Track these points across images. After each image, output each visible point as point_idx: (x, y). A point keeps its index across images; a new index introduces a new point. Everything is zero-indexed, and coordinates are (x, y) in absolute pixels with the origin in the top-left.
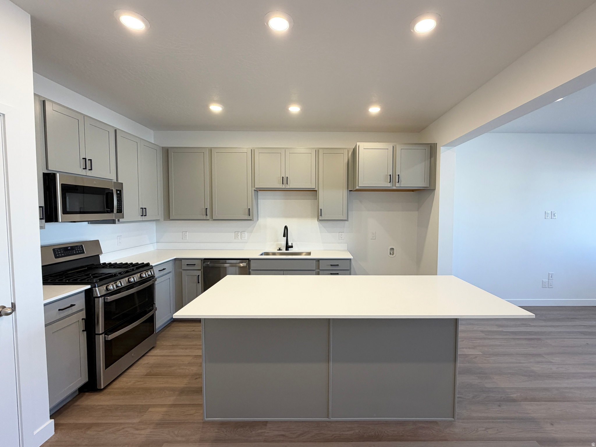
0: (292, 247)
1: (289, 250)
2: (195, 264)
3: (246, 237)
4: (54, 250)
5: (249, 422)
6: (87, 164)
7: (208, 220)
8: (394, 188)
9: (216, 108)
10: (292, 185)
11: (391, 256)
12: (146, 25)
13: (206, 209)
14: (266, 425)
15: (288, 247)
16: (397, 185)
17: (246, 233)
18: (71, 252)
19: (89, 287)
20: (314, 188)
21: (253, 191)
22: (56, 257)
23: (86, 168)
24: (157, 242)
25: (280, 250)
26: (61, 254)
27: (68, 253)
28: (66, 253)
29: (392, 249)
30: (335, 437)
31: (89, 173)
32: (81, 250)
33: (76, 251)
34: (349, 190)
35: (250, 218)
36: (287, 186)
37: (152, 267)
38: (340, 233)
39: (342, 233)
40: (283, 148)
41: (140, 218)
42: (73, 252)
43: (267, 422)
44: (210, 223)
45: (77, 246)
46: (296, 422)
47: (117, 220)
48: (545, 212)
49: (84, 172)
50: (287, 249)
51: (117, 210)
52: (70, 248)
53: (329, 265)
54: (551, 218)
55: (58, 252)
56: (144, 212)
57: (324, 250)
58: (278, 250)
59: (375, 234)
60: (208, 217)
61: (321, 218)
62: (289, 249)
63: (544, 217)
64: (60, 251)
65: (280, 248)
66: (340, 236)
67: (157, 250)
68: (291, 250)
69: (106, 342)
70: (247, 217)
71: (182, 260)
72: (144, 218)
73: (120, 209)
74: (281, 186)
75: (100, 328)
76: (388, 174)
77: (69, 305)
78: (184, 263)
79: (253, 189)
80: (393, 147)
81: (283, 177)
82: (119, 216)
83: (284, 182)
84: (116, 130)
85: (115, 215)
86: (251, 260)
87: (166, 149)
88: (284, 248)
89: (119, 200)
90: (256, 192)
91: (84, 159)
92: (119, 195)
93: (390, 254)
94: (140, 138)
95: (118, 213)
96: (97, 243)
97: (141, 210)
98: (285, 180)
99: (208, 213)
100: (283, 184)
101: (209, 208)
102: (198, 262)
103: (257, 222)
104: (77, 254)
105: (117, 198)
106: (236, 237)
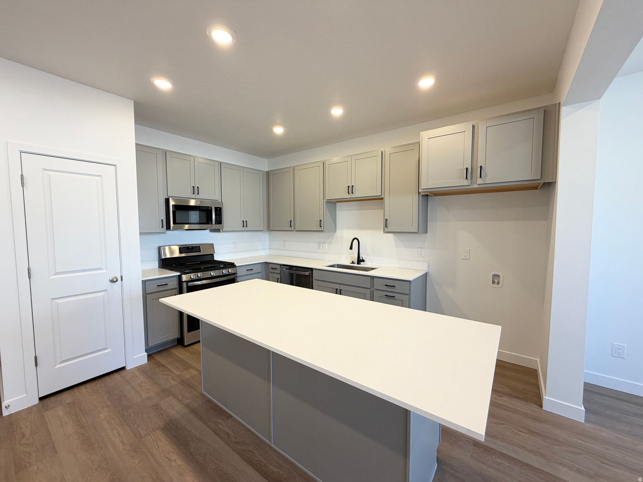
0: (363, 261)
1: (360, 264)
2: (276, 269)
3: (327, 248)
5: (223, 409)
6: (195, 190)
7: (292, 231)
8: (475, 186)
9: (278, 130)
10: (358, 194)
11: (496, 285)
12: (172, 84)
13: (291, 221)
14: (228, 418)
15: (360, 261)
16: (479, 181)
17: (326, 245)
18: (192, 251)
19: (179, 274)
20: (380, 196)
21: (325, 203)
23: (194, 193)
24: (269, 249)
25: (353, 263)
26: (184, 251)
27: (189, 251)
28: (188, 251)
29: (496, 276)
30: (259, 464)
31: (197, 197)
32: (198, 250)
33: (195, 250)
34: (422, 195)
35: (322, 229)
36: (353, 196)
37: (235, 266)
38: (419, 249)
39: (422, 249)
40: (349, 156)
41: (242, 229)
42: (193, 250)
43: (231, 416)
44: (294, 233)
45: (196, 247)
46: (249, 430)
47: (221, 230)
49: (193, 196)
50: (358, 264)
51: (215, 222)
52: (191, 248)
53: (383, 285)
55: (182, 250)
56: (245, 224)
57: (400, 268)
58: (351, 263)
59: (468, 252)
60: (292, 228)
61: (386, 230)
62: (361, 262)
64: (184, 249)
65: (353, 261)
66: (419, 252)
67: (268, 254)
68: (362, 265)
70: (319, 229)
71: (269, 264)
72: (245, 228)
73: (220, 221)
74: (347, 196)
76: (465, 168)
77: (165, 284)
78: (271, 266)
79: (325, 201)
80: (473, 126)
81: (349, 186)
82: (218, 226)
83: (350, 191)
84: (221, 164)
85: (214, 226)
86: (314, 270)
87: (268, 173)
88: (356, 261)
89: (219, 215)
90: (332, 204)
91: (193, 187)
92: (219, 211)
93: (493, 282)
94: (243, 167)
95: (218, 224)
96: (212, 245)
97: (242, 222)
98: (351, 189)
99: (292, 225)
100: (349, 193)
101: (293, 220)
102: (278, 267)
103: (336, 234)
104: (195, 252)
105: (215, 213)
106: (319, 247)
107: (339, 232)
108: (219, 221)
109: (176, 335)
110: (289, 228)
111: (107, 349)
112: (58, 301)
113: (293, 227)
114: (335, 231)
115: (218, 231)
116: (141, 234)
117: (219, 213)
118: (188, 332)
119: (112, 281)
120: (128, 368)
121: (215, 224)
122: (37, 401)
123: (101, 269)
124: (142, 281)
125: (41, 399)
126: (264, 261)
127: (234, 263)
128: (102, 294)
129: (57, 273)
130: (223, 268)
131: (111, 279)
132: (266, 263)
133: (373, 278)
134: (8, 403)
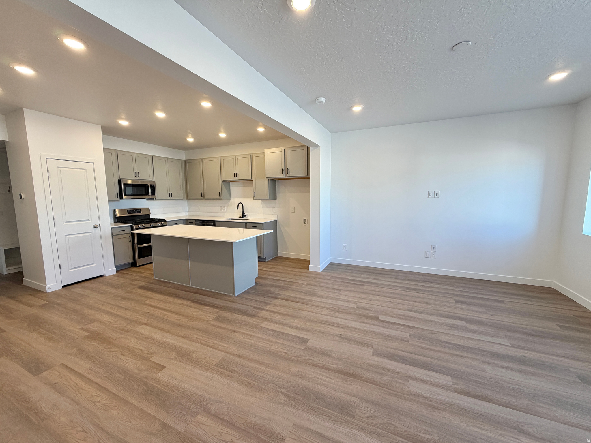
0: (246, 216)
2: (193, 223)
3: (225, 209)
4: (127, 210)
6: (137, 174)
7: (203, 199)
8: (286, 177)
10: (240, 177)
11: (305, 224)
12: (129, 123)
15: (244, 216)
16: (288, 175)
17: (225, 207)
18: (135, 212)
19: (131, 225)
20: (251, 179)
22: (128, 213)
23: (136, 176)
24: (188, 212)
25: (240, 217)
26: (131, 212)
28: (133, 212)
29: (305, 220)
31: (138, 178)
32: (139, 212)
34: (270, 180)
35: (221, 198)
36: (237, 179)
37: (166, 221)
38: (273, 208)
39: (275, 208)
40: (234, 156)
41: (169, 198)
44: (204, 201)
45: (138, 210)
47: (154, 199)
48: (428, 192)
49: (136, 178)
50: (243, 218)
51: (151, 194)
52: (135, 210)
53: (251, 226)
54: (434, 197)
55: (129, 211)
56: (170, 195)
61: (255, 198)
63: (427, 196)
66: (273, 210)
67: (188, 215)
68: (245, 218)
69: (138, 248)
70: (219, 197)
71: (188, 220)
72: (171, 198)
74: (234, 179)
75: (136, 242)
76: (282, 169)
77: (124, 230)
79: (222, 181)
80: (285, 149)
81: (235, 173)
82: (153, 197)
83: (235, 176)
84: (152, 157)
85: (150, 196)
86: (216, 222)
87: (185, 162)
88: (242, 216)
89: (153, 190)
90: (227, 183)
91: (135, 172)
92: (153, 187)
93: (304, 223)
94: (168, 158)
95: (152, 195)
96: (148, 209)
97: (168, 194)
98: (236, 175)
99: (203, 195)
100: (235, 177)
101: (203, 193)
102: (194, 221)
103: (230, 201)
104: (137, 213)
105: (151, 188)
106: (221, 209)
107: (232, 200)
108: (153, 193)
109: (131, 260)
110: (201, 198)
111: (94, 264)
112: (69, 237)
113: (203, 197)
114: (230, 199)
115: (153, 199)
116: (109, 201)
117: (153, 188)
118: (139, 259)
119: (95, 227)
120: (106, 275)
121: (151, 195)
122: (62, 288)
123: (88, 220)
124: (111, 228)
125: (63, 287)
126: (185, 218)
127: (165, 219)
128: (91, 233)
129: (67, 222)
130: (158, 222)
131: (94, 226)
132: (186, 219)
133: (246, 223)
134: (49, 286)
